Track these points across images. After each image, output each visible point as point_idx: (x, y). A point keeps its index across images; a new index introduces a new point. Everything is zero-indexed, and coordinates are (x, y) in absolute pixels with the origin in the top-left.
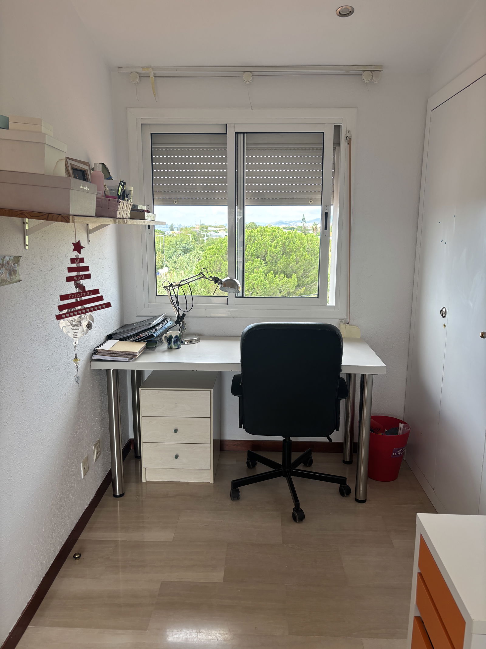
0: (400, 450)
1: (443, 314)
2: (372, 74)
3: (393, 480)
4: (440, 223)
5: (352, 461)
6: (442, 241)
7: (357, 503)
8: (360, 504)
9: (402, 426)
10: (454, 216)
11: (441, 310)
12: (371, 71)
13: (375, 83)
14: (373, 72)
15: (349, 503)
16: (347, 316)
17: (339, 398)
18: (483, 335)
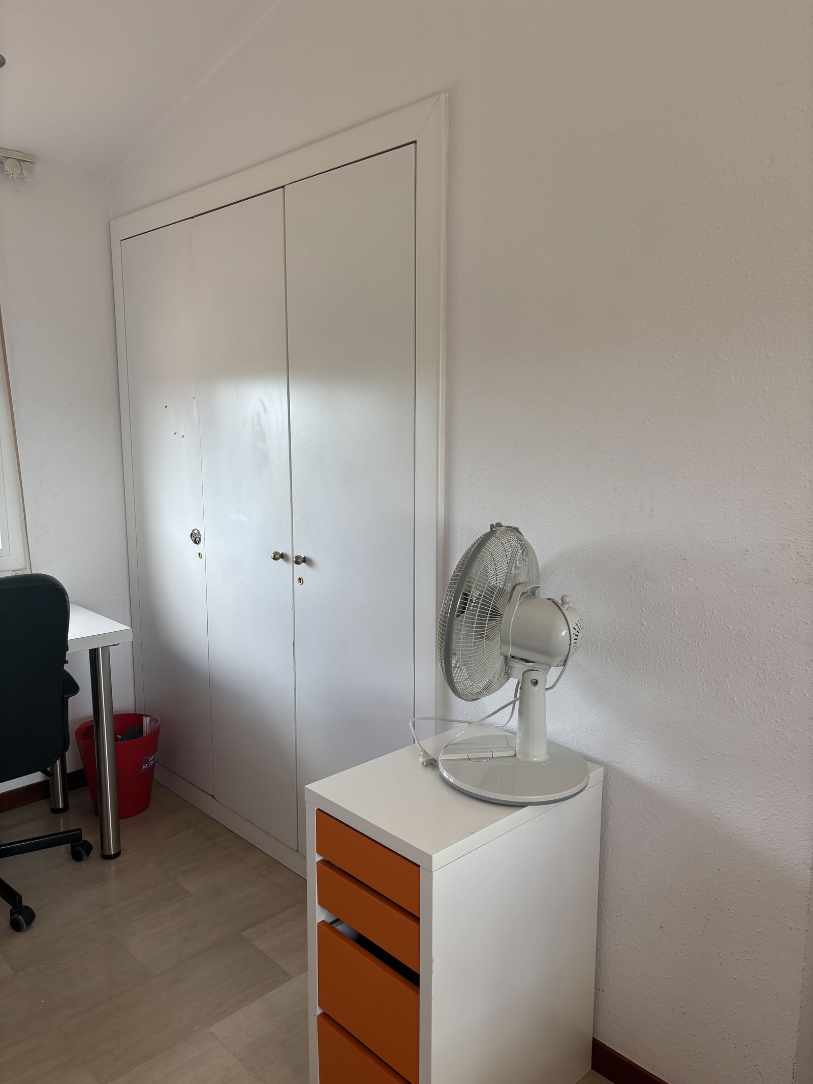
0: (151, 758)
1: (196, 538)
2: (20, 165)
3: (145, 809)
4: (166, 407)
5: (68, 805)
6: (175, 434)
7: (107, 862)
8: (114, 861)
9: (146, 720)
10: (194, 398)
11: (192, 534)
12: (19, 160)
13: (26, 180)
14: (21, 163)
15: (92, 865)
16: (26, 564)
17: (65, 696)
18: (275, 556)
